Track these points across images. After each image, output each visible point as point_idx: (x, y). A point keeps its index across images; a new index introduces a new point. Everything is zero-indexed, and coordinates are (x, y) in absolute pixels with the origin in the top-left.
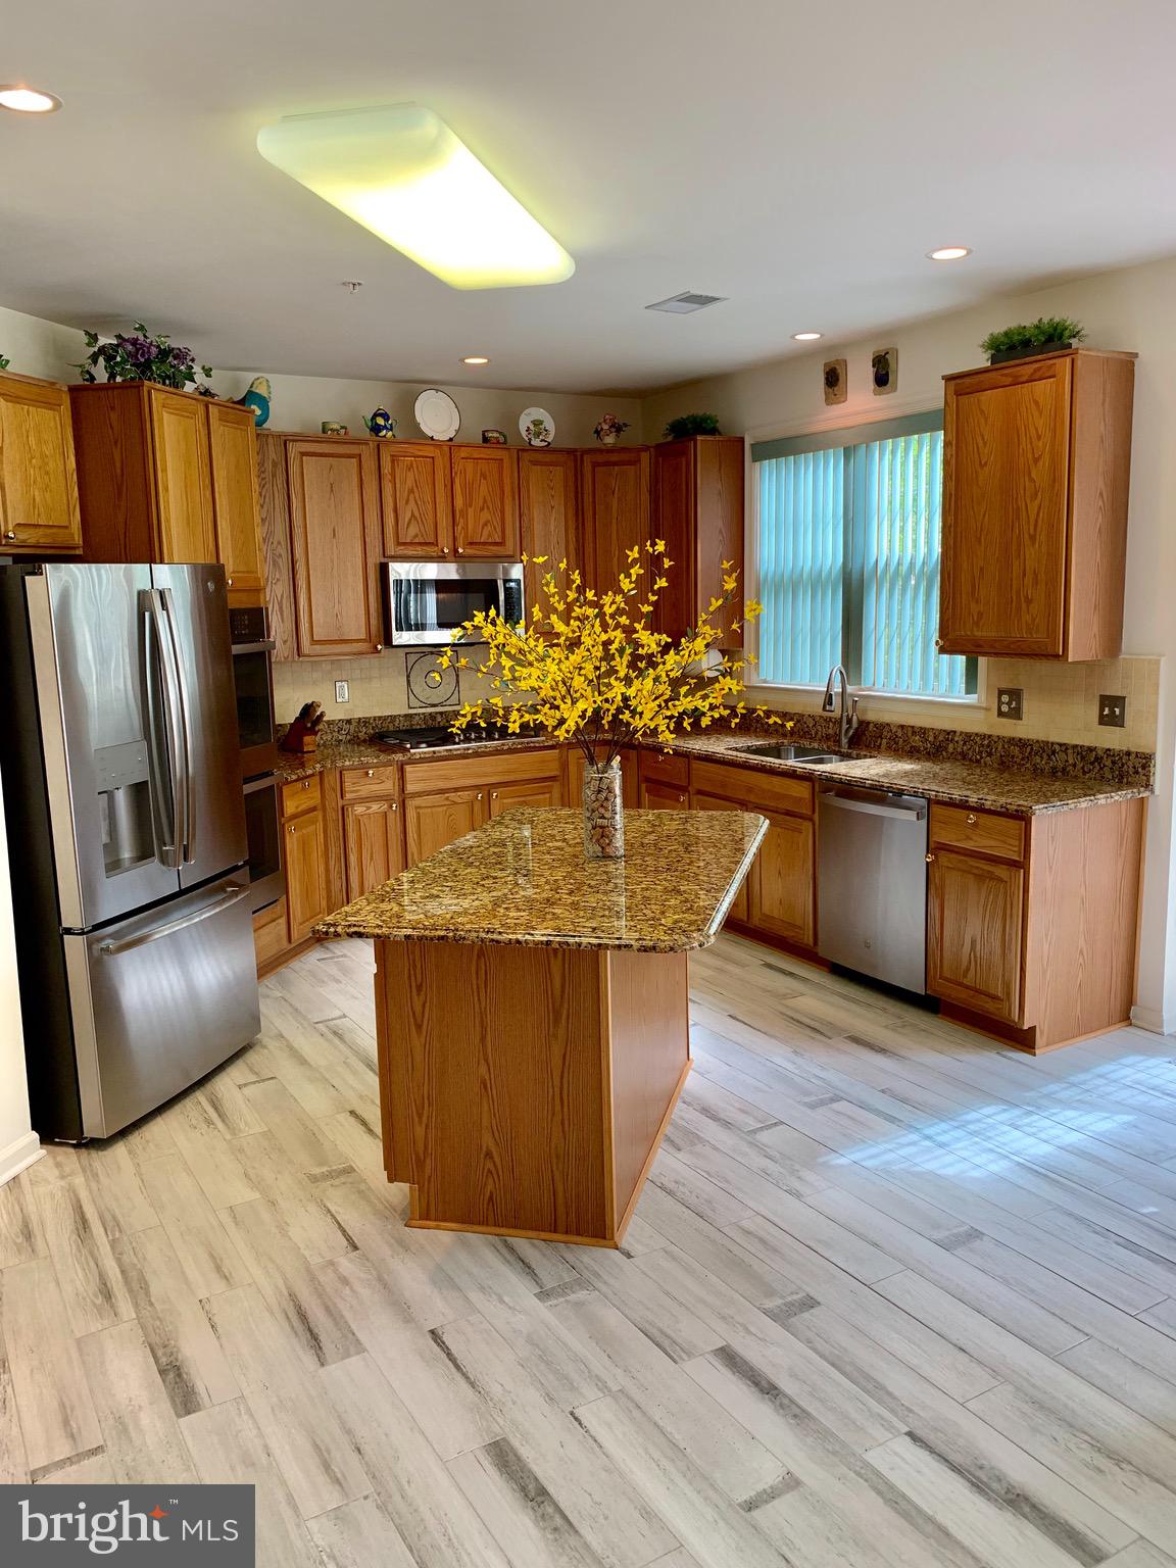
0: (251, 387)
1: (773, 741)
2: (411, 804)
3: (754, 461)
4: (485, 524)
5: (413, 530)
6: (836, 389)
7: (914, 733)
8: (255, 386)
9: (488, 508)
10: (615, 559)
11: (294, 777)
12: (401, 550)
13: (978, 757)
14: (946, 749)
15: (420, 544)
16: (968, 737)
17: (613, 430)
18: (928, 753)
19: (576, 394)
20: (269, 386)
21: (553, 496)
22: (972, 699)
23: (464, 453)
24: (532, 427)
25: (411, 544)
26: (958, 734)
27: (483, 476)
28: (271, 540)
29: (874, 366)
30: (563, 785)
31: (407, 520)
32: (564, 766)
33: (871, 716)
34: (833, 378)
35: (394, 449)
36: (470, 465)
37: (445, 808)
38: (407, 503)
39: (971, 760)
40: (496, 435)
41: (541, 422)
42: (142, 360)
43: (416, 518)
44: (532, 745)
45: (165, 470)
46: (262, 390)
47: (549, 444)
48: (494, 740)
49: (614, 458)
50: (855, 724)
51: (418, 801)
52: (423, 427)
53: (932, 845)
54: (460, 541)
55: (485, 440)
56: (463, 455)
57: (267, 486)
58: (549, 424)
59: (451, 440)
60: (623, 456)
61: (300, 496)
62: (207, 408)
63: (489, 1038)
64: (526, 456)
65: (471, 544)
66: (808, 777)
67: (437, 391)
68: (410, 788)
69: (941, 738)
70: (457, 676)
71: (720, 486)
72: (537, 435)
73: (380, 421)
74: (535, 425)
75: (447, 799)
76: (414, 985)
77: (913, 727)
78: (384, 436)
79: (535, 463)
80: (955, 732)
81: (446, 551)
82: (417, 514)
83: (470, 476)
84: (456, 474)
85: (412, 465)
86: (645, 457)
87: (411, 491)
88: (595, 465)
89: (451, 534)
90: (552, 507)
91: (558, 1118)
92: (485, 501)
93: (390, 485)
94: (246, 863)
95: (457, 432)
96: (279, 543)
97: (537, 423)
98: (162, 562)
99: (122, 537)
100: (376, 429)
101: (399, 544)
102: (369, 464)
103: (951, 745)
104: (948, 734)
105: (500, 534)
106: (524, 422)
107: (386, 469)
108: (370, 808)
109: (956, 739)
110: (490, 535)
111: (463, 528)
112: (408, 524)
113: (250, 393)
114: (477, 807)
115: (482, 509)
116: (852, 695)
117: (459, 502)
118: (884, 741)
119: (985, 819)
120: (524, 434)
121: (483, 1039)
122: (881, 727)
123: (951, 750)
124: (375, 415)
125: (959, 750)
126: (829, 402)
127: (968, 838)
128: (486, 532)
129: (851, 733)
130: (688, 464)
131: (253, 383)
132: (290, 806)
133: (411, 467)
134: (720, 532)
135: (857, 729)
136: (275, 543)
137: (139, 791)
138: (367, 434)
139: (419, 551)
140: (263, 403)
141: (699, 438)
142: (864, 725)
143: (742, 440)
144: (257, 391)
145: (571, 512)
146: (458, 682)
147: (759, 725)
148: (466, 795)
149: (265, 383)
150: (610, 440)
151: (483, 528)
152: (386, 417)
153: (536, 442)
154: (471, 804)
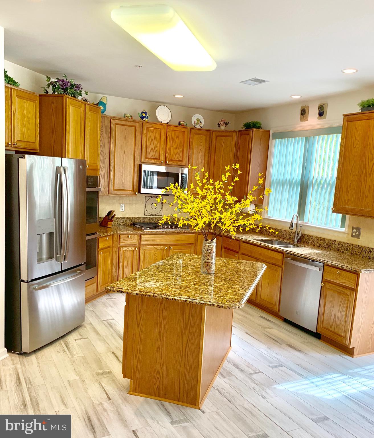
0: (101, 100)
1: (270, 238)
2: (142, 248)
3: (273, 139)
4: (177, 154)
5: (152, 154)
6: (304, 116)
7: (321, 240)
8: (102, 99)
9: (178, 148)
10: (221, 169)
11: (104, 235)
12: (147, 160)
13: (343, 250)
14: (332, 246)
15: (154, 159)
16: (340, 243)
17: (224, 124)
18: (325, 248)
19: (213, 111)
20: (107, 100)
21: (201, 146)
22: (343, 230)
23: (172, 128)
24: (196, 121)
25: (150, 158)
26: (336, 242)
27: (178, 137)
28: (103, 153)
29: (319, 109)
30: (195, 247)
31: (150, 150)
32: (196, 240)
33: (306, 233)
34: (303, 112)
35: (147, 125)
36: (173, 133)
37: (154, 251)
38: (150, 144)
39: (340, 251)
40: (183, 123)
41: (199, 120)
42: (65, 87)
43: (153, 150)
44: (186, 232)
45: (69, 126)
46: (104, 101)
47: (202, 127)
48: (173, 229)
49: (224, 134)
50: (300, 235)
51: (145, 248)
52: (158, 118)
53: (324, 280)
54: (168, 159)
55: (179, 124)
57: (103, 134)
58: (202, 120)
59: (168, 123)
60: (227, 134)
61: (114, 139)
62: (85, 105)
63: (162, 332)
64: (193, 131)
65: (171, 160)
66: (281, 252)
67: (164, 106)
68: (143, 243)
69: (330, 243)
70: (162, 206)
71: (260, 147)
72: (198, 124)
73: (144, 115)
74: (197, 120)
75: (155, 248)
76: (138, 311)
77: (321, 238)
78: (145, 120)
79: (196, 134)
80: (336, 241)
81: (162, 162)
82: (153, 148)
83: (173, 136)
84: (168, 135)
85: (153, 131)
86: (234, 135)
87: (152, 140)
88: (217, 136)
89: (164, 156)
90: (200, 150)
91: (183, 362)
92: (177, 146)
93: (145, 137)
94: (85, 263)
95: (170, 121)
96: (106, 154)
97: (198, 120)
98: (65, 157)
99: (52, 147)
100: (142, 117)
101: (146, 158)
102: (139, 130)
103: (334, 246)
104: (333, 241)
105: (181, 158)
106: (194, 119)
107: (144, 132)
108: (128, 248)
109: (336, 243)
110: (178, 158)
111: (169, 154)
112: (150, 152)
113: (100, 101)
114: (165, 252)
115: (176, 149)
116: (300, 225)
117: (168, 146)
118: (310, 242)
119: (344, 273)
120: (193, 123)
121: (160, 332)
122: (310, 236)
123: (333, 247)
124: (142, 113)
125: (337, 247)
126: (301, 120)
127: (337, 279)
128: (177, 156)
129: (298, 238)
130: (249, 139)
131: (101, 98)
132: (101, 245)
133: (153, 132)
134: (259, 163)
135: (301, 237)
136: (104, 154)
137: (51, 235)
138: (139, 119)
139: (153, 161)
140: (104, 105)
141: (254, 129)
142: (303, 235)
143: (269, 132)
144: (103, 101)
145: (207, 151)
146: (162, 208)
147: (266, 232)
148: (161, 247)
149: (106, 99)
150: (223, 128)
151: (176, 155)
152: (146, 113)
153: (197, 127)
154: (163, 250)
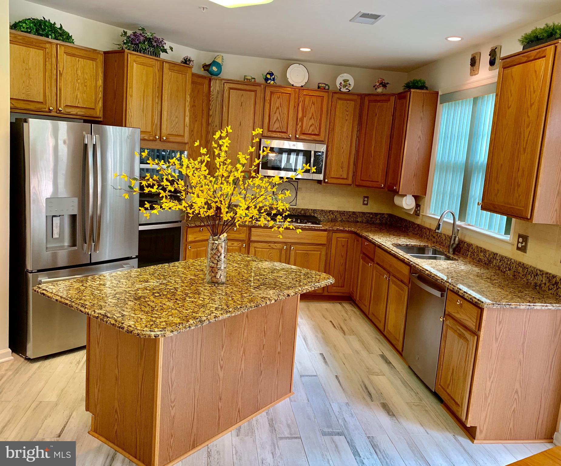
0: (215, 59)
1: (422, 244)
2: (253, 245)
3: (441, 103)
4: (311, 126)
5: (277, 125)
6: (474, 67)
7: (481, 251)
8: (216, 58)
9: (314, 118)
10: (373, 147)
11: (193, 225)
12: (270, 134)
13: (505, 270)
14: (493, 262)
15: (279, 132)
16: (502, 258)
17: (381, 85)
18: (485, 263)
20: (223, 59)
21: (347, 115)
22: (507, 238)
23: (305, 92)
24: (343, 83)
25: (275, 131)
26: (498, 255)
27: (313, 103)
28: (213, 125)
29: (490, 55)
30: (327, 249)
31: (274, 120)
32: (329, 240)
33: (467, 240)
34: (474, 62)
35: (273, 89)
36: (307, 98)
37: (268, 250)
38: (275, 113)
39: (502, 271)
40: (323, 85)
41: (348, 81)
42: (138, 42)
43: (278, 121)
44: (313, 228)
46: (219, 61)
47: (350, 90)
48: (298, 223)
49: (378, 98)
50: (457, 242)
51: (256, 245)
52: (290, 80)
53: (446, 313)
54: (299, 132)
55: (319, 87)
56: (305, 93)
57: (214, 101)
58: (352, 82)
59: (302, 86)
60: (384, 98)
61: (227, 107)
62: (163, 63)
64: (336, 96)
65: (304, 134)
66: (408, 264)
67: (299, 64)
68: (253, 238)
69: (491, 256)
70: (297, 193)
71: (422, 114)
72: (345, 86)
73: (269, 76)
74: (344, 82)
75: (270, 246)
77: (481, 248)
78: (269, 83)
79: (340, 99)
80: (497, 254)
81: (290, 136)
82: (279, 118)
83: (307, 102)
84: (300, 102)
85: (280, 96)
86: (393, 99)
87: (278, 108)
88: (370, 101)
89: (294, 128)
90: (346, 120)
92: (313, 115)
93: (268, 105)
94: (137, 257)
95: (306, 83)
96: (216, 126)
97: (345, 81)
100: (267, 79)
101: (269, 131)
102: (260, 94)
103: (495, 261)
104: (495, 254)
105: (318, 131)
106: (339, 80)
107: (268, 98)
108: (234, 244)
109: (497, 258)
110: (313, 131)
111: (301, 127)
112: (275, 123)
114: (283, 252)
115: (311, 119)
116: (459, 226)
117: (300, 115)
118: (470, 253)
119: (466, 304)
120: (338, 85)
121: (117, 357)
122: (470, 245)
123: (494, 264)
124: (268, 73)
125: (498, 264)
126: (472, 75)
128: (312, 128)
129: (455, 246)
130: (406, 103)
131: (216, 57)
132: (191, 238)
133: (279, 98)
134: (420, 137)
135: (458, 244)
137: (73, 218)
139: (278, 135)
140: (219, 66)
141: (412, 90)
142: (461, 242)
143: (437, 93)
144: (217, 61)
145: (356, 122)
146: (296, 195)
148: (279, 246)
149: (221, 58)
150: (380, 90)
151: (310, 127)
152: (271, 74)
153: (344, 90)
154: (281, 250)
